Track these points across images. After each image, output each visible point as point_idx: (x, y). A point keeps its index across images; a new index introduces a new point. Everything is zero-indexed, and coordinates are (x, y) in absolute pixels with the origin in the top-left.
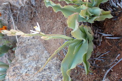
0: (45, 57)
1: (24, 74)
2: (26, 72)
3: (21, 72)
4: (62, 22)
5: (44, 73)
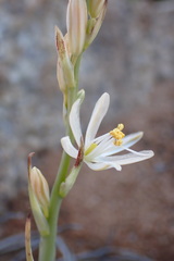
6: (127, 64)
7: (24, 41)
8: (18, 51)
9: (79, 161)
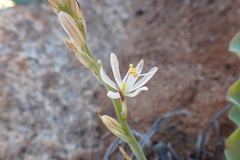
0: (88, 82)
1: (22, 55)
2: (29, 59)
3: (25, 45)
4: (197, 82)
5: (47, 102)
6: (105, 26)
7: (50, 49)
8: (50, 56)
9: (123, 98)
